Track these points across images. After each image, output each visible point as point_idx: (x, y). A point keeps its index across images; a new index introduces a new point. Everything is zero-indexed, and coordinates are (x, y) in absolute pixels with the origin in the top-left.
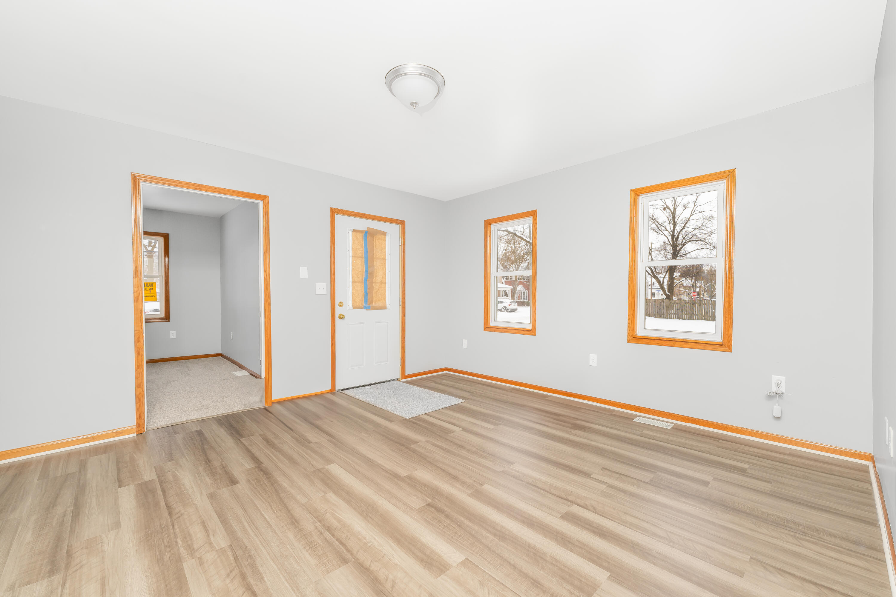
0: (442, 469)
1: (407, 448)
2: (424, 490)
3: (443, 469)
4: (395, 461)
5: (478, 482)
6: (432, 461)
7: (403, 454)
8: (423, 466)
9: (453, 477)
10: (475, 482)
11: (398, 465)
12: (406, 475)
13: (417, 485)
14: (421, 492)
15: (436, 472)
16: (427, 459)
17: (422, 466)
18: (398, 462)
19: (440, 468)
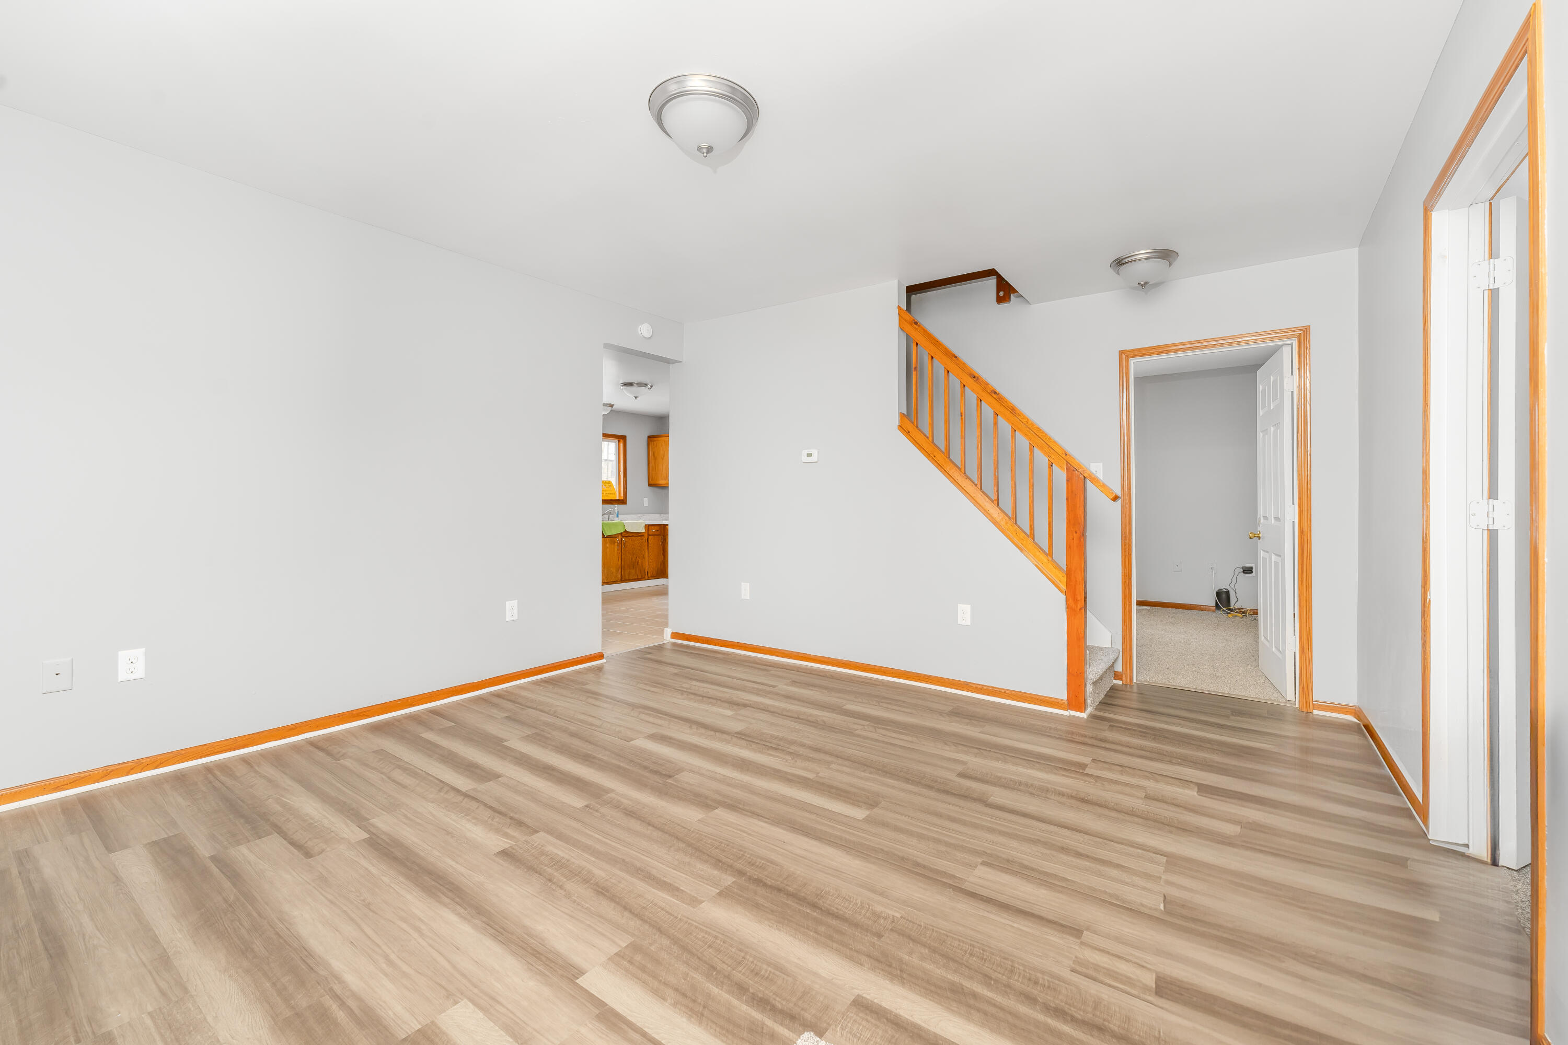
0: (653, 826)
1: (741, 873)
2: (680, 792)
3: (650, 828)
4: (749, 834)
5: (591, 811)
6: (675, 842)
7: (742, 853)
8: (689, 828)
9: (634, 813)
10: (596, 809)
11: (740, 828)
12: (716, 811)
13: (692, 797)
14: (684, 789)
15: (664, 820)
16: (684, 845)
17: (692, 829)
18: (745, 835)
19: (656, 828)
